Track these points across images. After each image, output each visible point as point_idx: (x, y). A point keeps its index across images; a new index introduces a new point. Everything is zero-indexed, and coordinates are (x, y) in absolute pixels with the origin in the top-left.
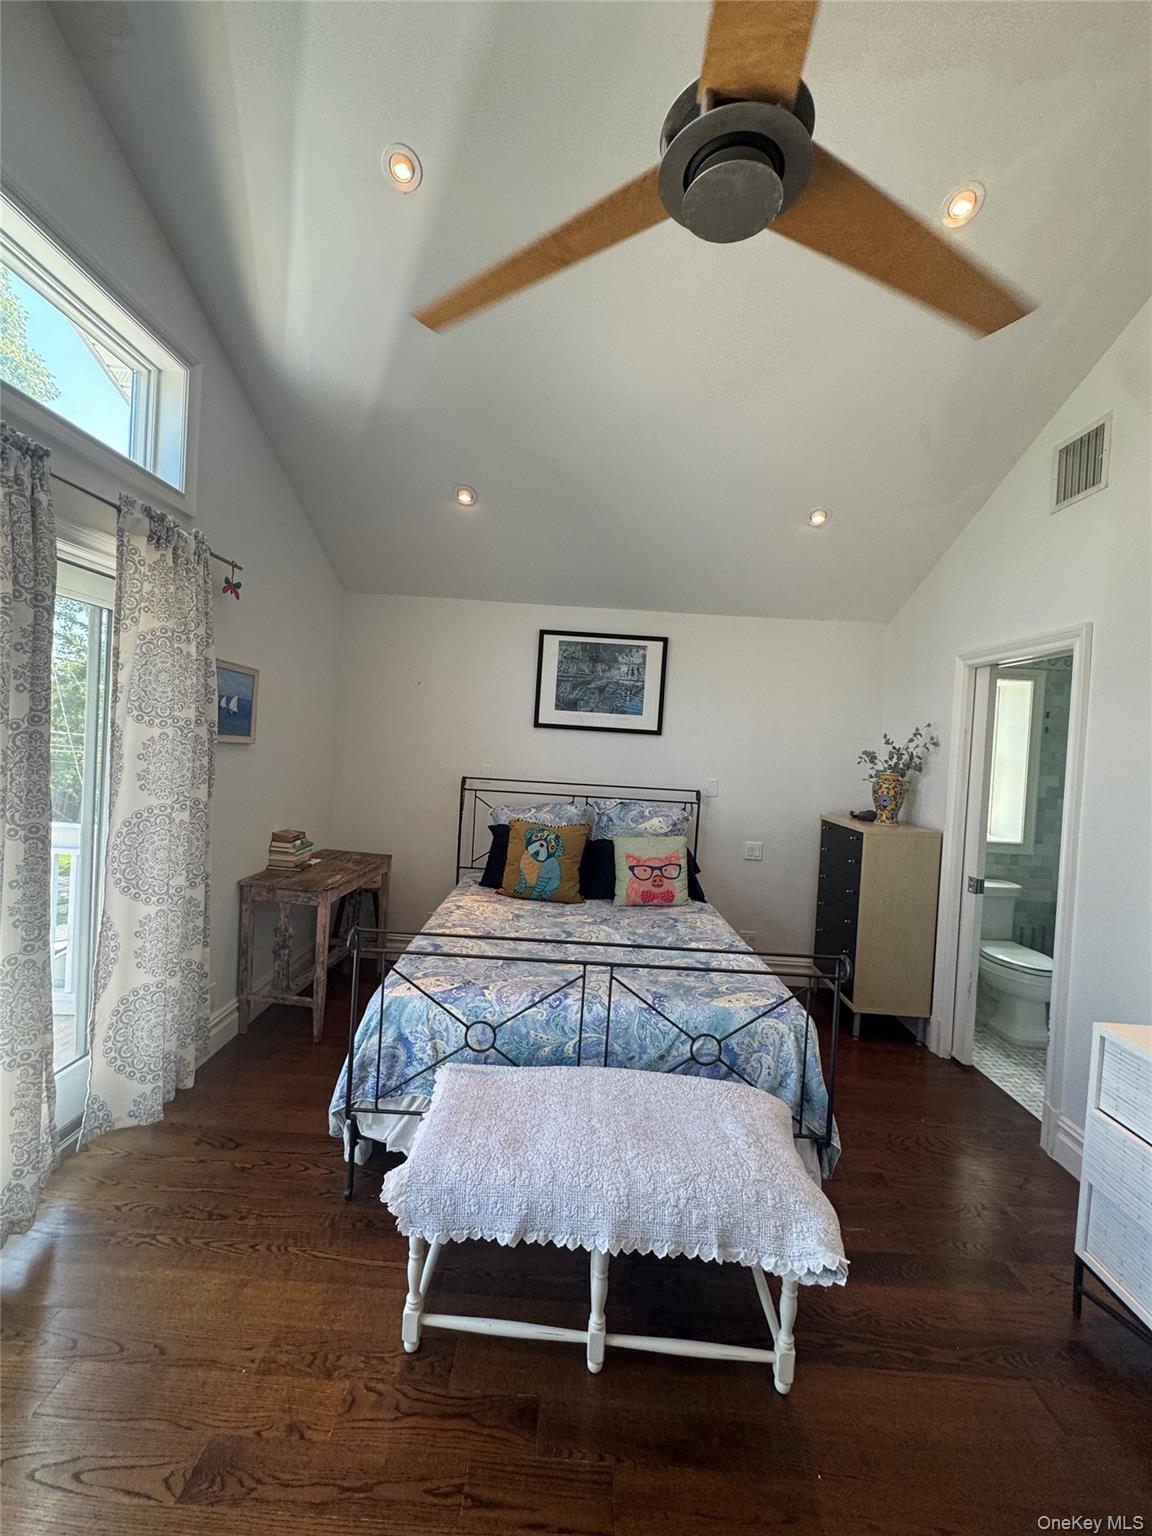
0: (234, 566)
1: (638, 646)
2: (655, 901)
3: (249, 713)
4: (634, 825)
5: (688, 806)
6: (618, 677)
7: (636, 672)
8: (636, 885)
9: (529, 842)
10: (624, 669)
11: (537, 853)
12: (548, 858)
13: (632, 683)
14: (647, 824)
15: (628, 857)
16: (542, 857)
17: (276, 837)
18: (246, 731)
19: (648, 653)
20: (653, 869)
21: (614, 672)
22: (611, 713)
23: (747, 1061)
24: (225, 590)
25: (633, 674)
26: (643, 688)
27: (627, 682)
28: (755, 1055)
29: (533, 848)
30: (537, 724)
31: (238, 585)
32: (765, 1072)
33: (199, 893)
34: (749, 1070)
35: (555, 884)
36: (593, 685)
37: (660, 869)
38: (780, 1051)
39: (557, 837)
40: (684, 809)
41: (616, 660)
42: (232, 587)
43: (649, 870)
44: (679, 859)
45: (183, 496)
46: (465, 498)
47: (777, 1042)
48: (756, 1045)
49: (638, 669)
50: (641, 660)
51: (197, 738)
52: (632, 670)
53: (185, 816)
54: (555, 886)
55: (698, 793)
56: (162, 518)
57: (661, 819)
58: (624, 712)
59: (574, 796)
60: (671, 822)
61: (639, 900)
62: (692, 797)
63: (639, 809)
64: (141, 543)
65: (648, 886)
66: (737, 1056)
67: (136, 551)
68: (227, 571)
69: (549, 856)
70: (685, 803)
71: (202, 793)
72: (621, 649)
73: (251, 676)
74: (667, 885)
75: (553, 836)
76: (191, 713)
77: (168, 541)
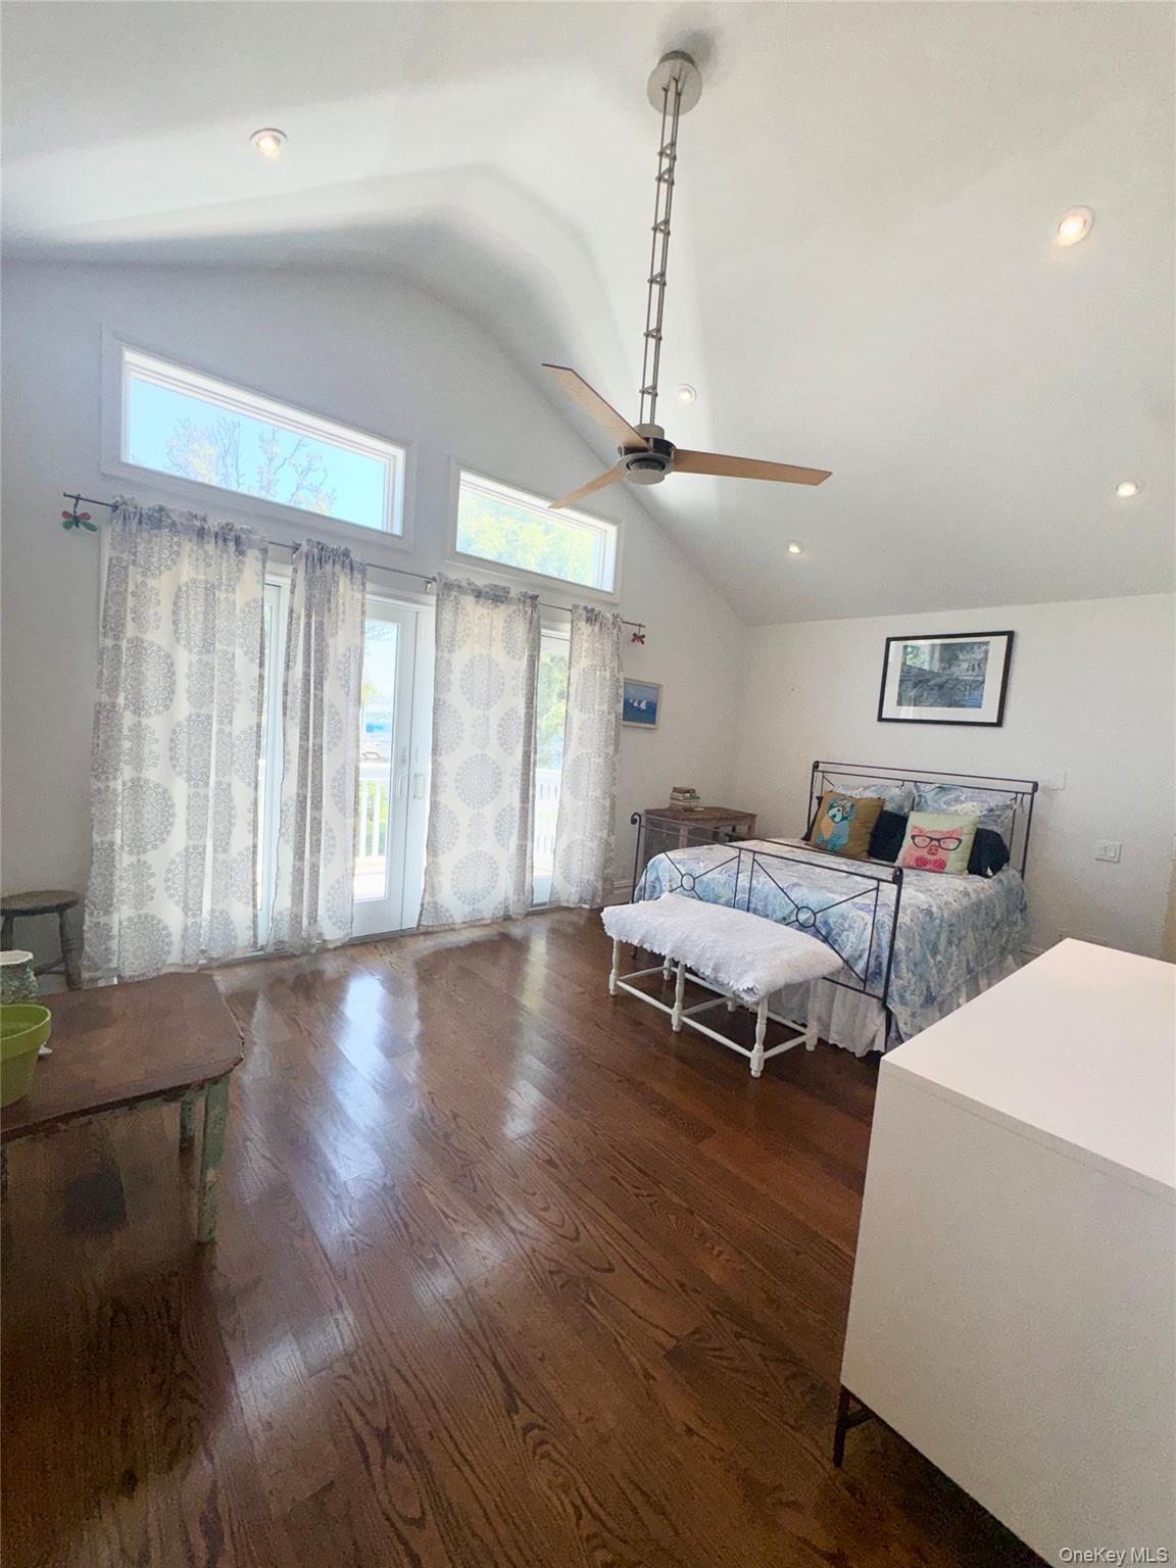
0: (640, 625)
1: (980, 643)
2: (927, 867)
3: (655, 712)
4: (945, 807)
5: (1020, 796)
6: (958, 674)
7: (976, 666)
8: (913, 851)
9: (831, 807)
10: (965, 665)
11: (834, 816)
12: (842, 820)
13: (972, 678)
14: (958, 807)
15: (915, 827)
16: (838, 819)
17: (675, 790)
18: (653, 721)
19: (991, 648)
20: (932, 839)
21: (954, 669)
22: (949, 706)
23: (840, 935)
24: (633, 641)
25: (973, 670)
26: (983, 682)
27: (965, 678)
28: (845, 933)
29: (833, 811)
30: (880, 719)
31: (644, 636)
32: (850, 944)
33: (607, 803)
34: (840, 941)
35: (844, 841)
36: (932, 682)
37: (939, 840)
38: (863, 933)
39: (852, 806)
40: (1015, 799)
41: (957, 658)
42: (638, 638)
43: (928, 840)
44: (961, 834)
45: (611, 594)
46: (794, 549)
47: (862, 927)
48: (846, 926)
49: (979, 665)
50: (982, 655)
51: (608, 720)
52: (973, 665)
53: (601, 761)
54: (844, 842)
55: (1036, 786)
56: (593, 610)
57: (975, 803)
58: (963, 706)
59: (904, 781)
60: (986, 807)
61: (912, 863)
62: (1029, 788)
63: (958, 793)
64: (582, 625)
65: (924, 853)
66: (832, 929)
67: (580, 629)
68: (636, 630)
69: (843, 818)
70: (1017, 793)
71: (611, 750)
72: (962, 646)
73: (657, 688)
74: (941, 854)
75: (849, 804)
76: (605, 708)
77: (596, 620)
